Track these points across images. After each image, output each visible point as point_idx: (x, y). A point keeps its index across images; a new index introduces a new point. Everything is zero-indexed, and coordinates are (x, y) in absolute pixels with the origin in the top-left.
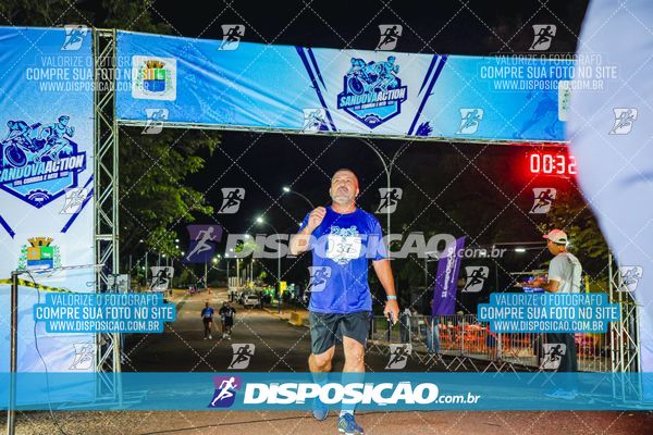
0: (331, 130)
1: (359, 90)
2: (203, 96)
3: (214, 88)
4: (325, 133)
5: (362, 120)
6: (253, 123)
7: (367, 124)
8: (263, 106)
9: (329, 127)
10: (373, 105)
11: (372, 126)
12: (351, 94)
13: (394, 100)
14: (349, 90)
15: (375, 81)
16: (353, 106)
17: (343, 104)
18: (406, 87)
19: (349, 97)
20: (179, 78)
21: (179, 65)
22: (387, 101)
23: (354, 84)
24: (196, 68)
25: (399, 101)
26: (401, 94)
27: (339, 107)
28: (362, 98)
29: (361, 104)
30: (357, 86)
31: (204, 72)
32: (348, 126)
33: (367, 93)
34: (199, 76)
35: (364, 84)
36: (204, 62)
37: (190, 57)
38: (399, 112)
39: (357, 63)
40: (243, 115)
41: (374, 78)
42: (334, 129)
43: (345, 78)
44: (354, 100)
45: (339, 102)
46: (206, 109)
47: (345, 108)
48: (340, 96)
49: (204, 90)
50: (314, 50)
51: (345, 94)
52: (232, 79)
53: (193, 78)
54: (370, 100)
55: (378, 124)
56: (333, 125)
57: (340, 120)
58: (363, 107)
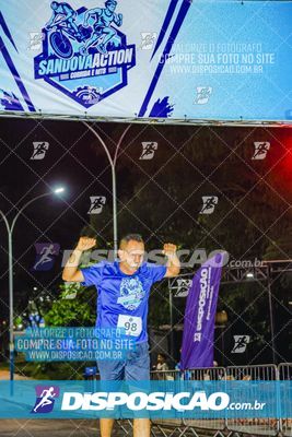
0: (27, 110)
1: (66, 51)
4: (19, 114)
5: (73, 95)
7: (81, 101)
9: (25, 105)
10: (88, 73)
11: (88, 106)
12: (54, 57)
13: (118, 66)
14: (51, 51)
15: (88, 37)
16: (58, 74)
17: (44, 71)
18: (133, 46)
19: (51, 61)
22: (107, 67)
23: (57, 43)
25: (125, 67)
26: (127, 56)
27: (37, 76)
28: (72, 63)
29: (69, 72)
32: (51, 103)
33: (77, 55)
35: (74, 42)
38: (125, 83)
39: (60, 9)
41: (86, 33)
42: (32, 109)
43: (45, 32)
44: (59, 65)
45: (37, 69)
47: (47, 77)
48: (37, 60)
51: (45, 56)
54: (82, 65)
56: (29, 103)
57: (41, 95)
58: (73, 75)
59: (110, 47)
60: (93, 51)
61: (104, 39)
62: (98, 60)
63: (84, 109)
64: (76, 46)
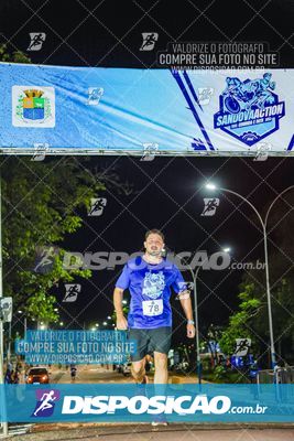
0: (209, 150)
1: (235, 109)
2: (82, 121)
3: (92, 114)
4: (203, 153)
5: (240, 138)
6: (132, 146)
7: (245, 141)
8: (141, 129)
9: (207, 146)
10: (251, 123)
11: (250, 143)
12: (227, 113)
13: (272, 116)
14: (225, 109)
15: (251, 98)
16: (229, 124)
17: (220, 123)
18: (283, 103)
19: (225, 116)
20: (58, 106)
21: (57, 93)
22: (264, 117)
23: (230, 104)
24: (75, 96)
25: (277, 117)
26: (278, 110)
28: (239, 117)
29: (238, 123)
30: (234, 106)
31: (82, 99)
33: (244, 111)
34: (77, 102)
35: (241, 102)
36: (81, 90)
37: (68, 85)
38: (277, 128)
39: (232, 82)
40: (121, 138)
41: (250, 96)
42: (212, 149)
43: (221, 98)
44: (231, 119)
45: (216, 121)
46: (85, 134)
47: (222, 127)
48: (216, 116)
49: (83, 116)
50: (189, 72)
51: (222, 113)
52: (110, 105)
53: (71, 105)
55: (256, 141)
56: (210, 145)
57: (218, 138)
58: (240, 125)
59: (267, 104)
60: (254, 108)
61: (262, 100)
62: (258, 114)
63: (248, 147)
64: (242, 105)
